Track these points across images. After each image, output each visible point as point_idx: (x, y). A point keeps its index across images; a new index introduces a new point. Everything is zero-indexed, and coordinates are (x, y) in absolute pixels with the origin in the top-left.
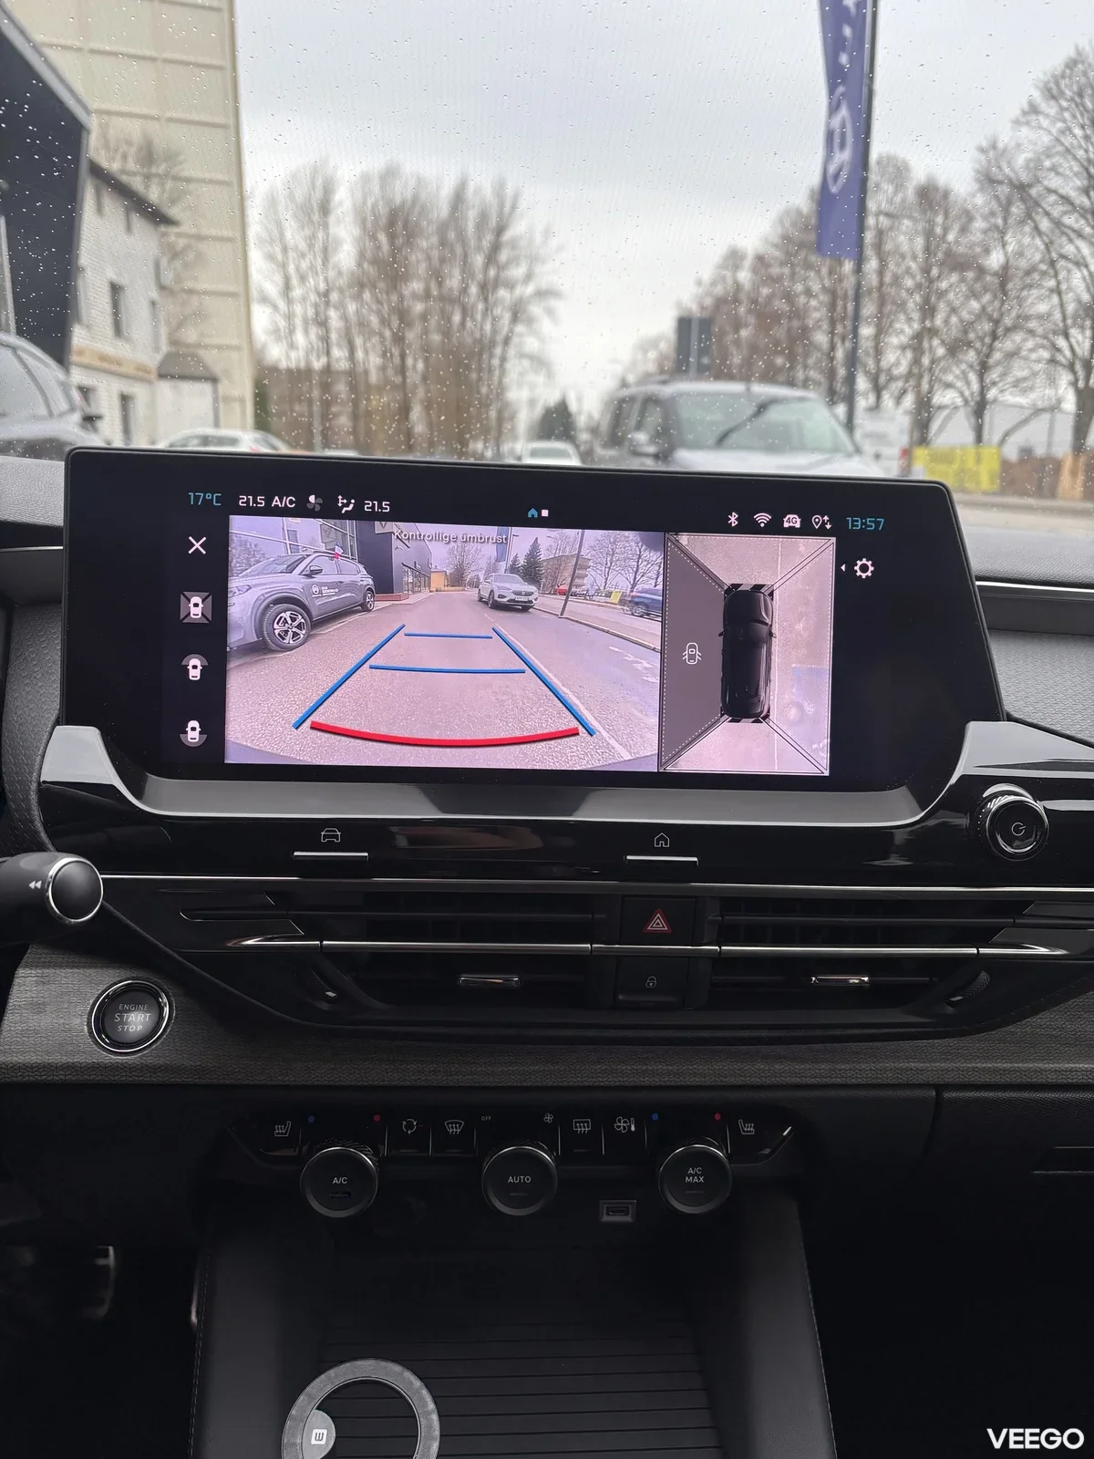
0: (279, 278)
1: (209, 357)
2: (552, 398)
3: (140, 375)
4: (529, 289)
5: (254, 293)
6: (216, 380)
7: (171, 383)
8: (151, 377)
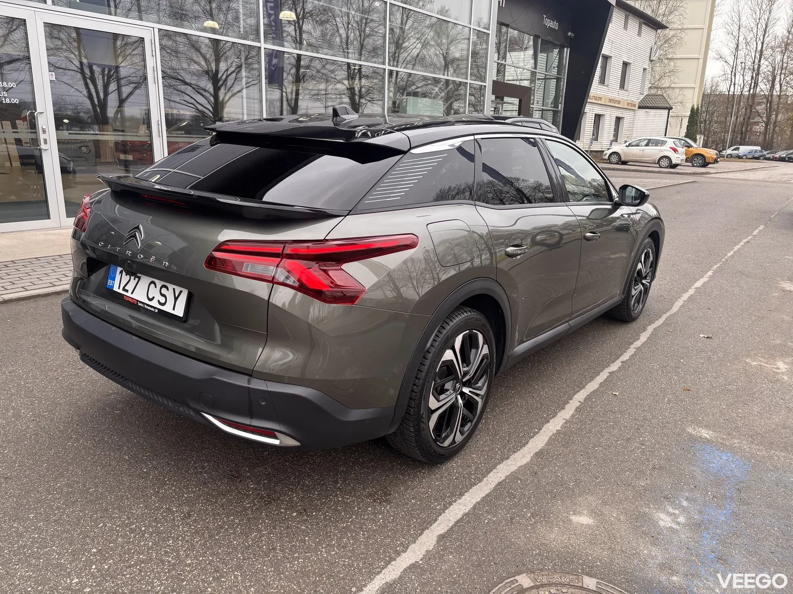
3: (630, 107)
6: (671, 108)
7: (644, 110)
8: (634, 108)
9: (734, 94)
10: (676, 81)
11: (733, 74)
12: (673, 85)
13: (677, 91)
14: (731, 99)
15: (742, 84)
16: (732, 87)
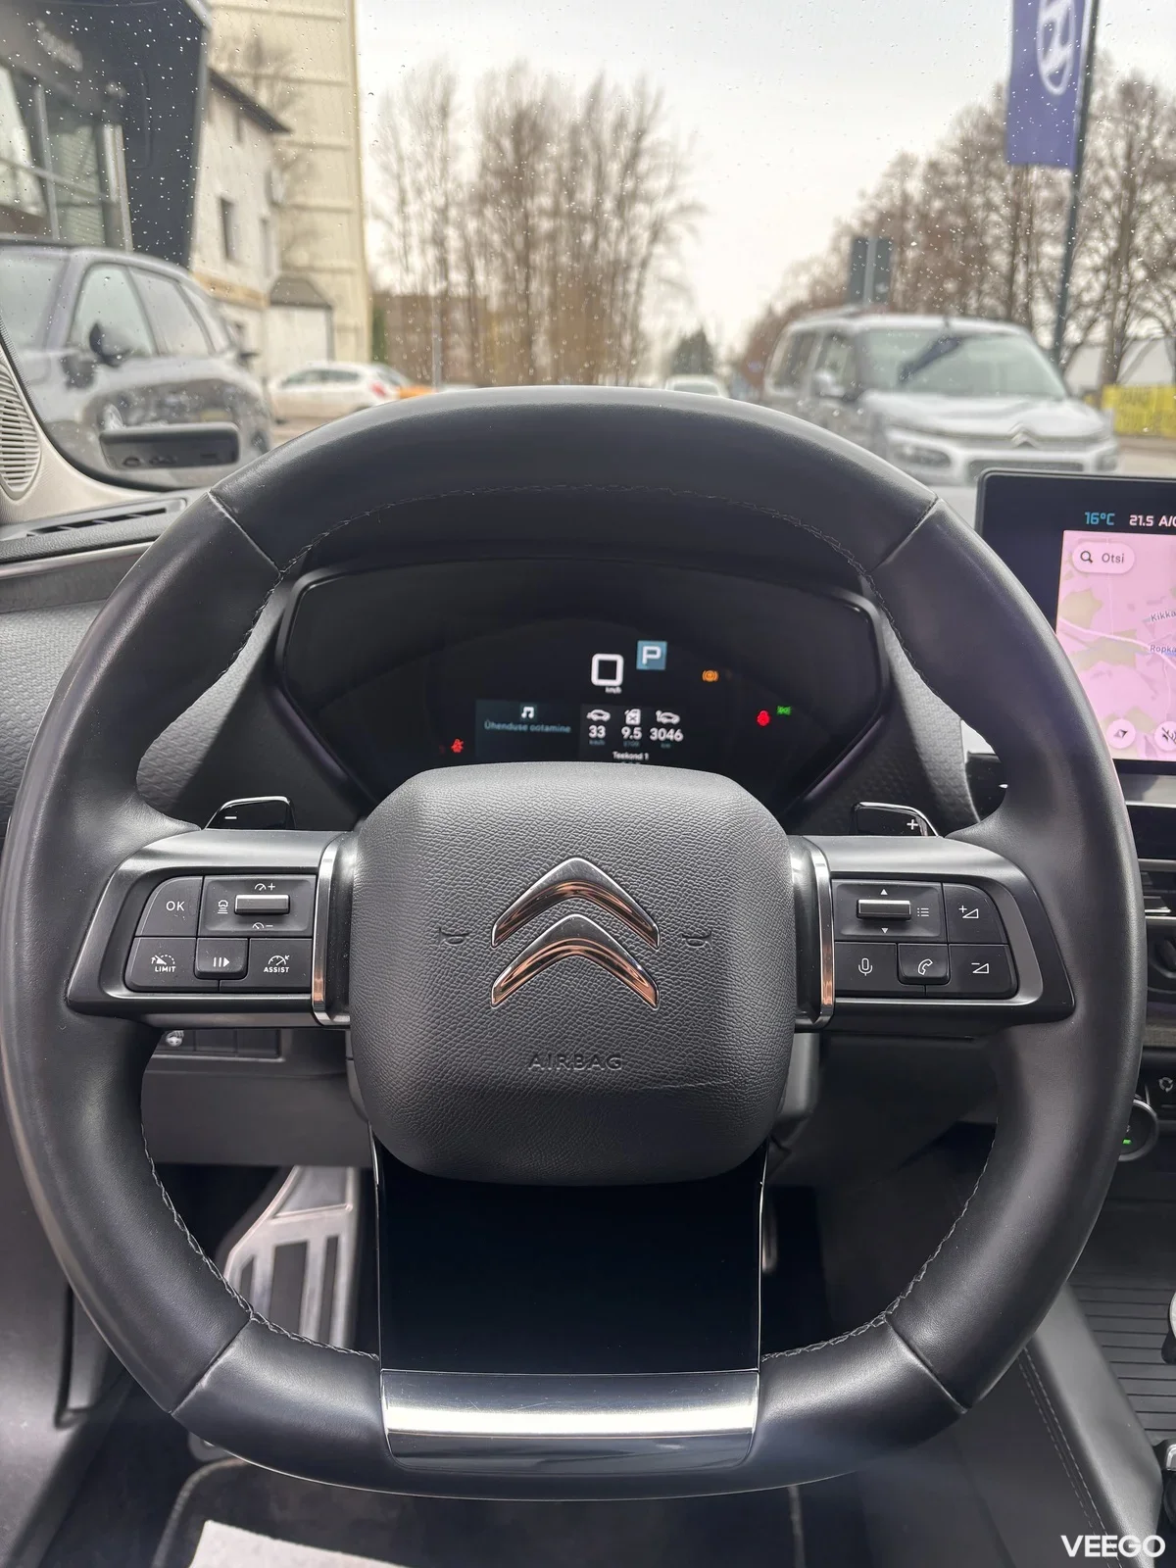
0: (394, 194)
1: (322, 281)
2: (689, 328)
3: (251, 303)
4: (670, 205)
5: (368, 209)
6: (334, 308)
7: (282, 309)
8: (261, 305)
10: (322, 255)
12: (318, 264)
13: (327, 275)
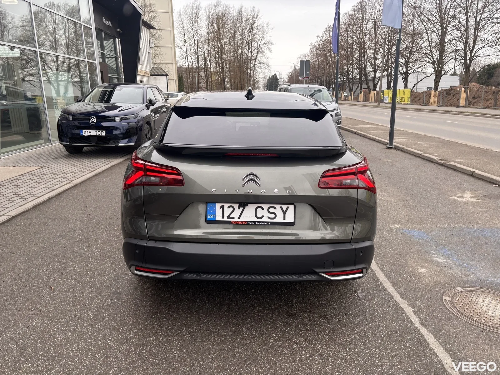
3: (146, 75)
6: (168, 75)
7: (154, 76)
8: (148, 75)
9: (189, 67)
10: (163, 59)
11: (186, 56)
12: (162, 62)
13: (164, 65)
14: (188, 70)
15: (192, 61)
16: (187, 63)
